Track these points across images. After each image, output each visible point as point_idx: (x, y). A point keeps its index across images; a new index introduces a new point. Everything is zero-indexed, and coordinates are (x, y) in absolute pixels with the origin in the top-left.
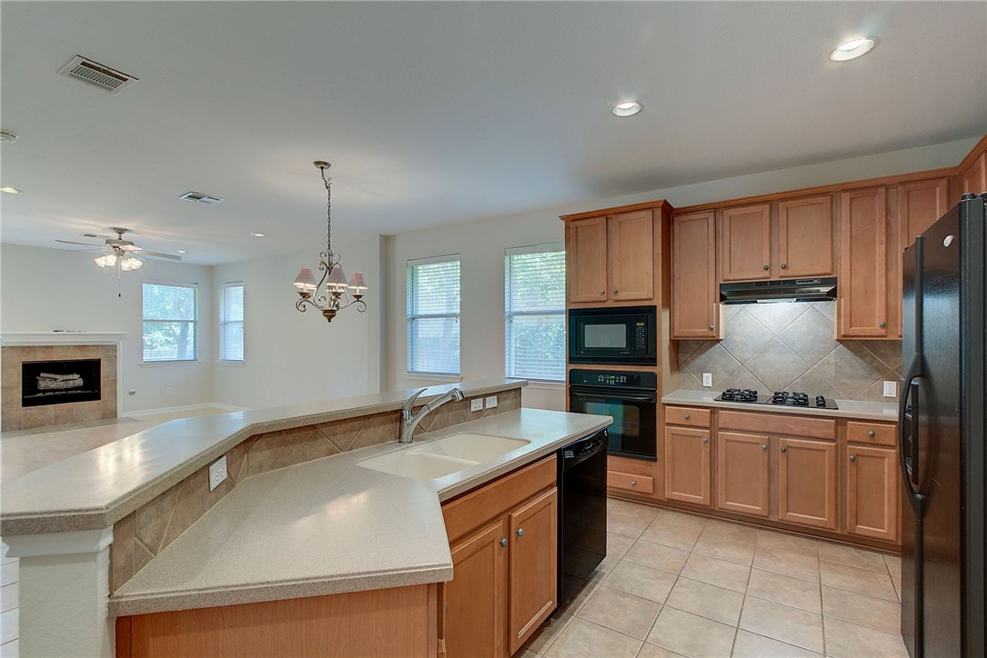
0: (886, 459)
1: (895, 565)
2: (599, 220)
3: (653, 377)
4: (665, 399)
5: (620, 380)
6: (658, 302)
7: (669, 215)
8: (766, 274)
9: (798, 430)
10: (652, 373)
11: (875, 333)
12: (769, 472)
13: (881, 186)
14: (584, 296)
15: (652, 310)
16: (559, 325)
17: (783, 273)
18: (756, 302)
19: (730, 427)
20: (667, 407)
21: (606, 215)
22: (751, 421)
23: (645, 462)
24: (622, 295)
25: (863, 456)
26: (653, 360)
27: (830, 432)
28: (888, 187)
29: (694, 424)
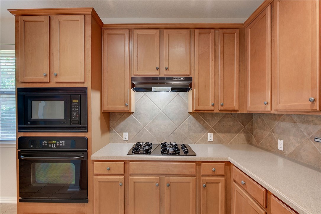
0: (220, 183)
2: (43, 17)
3: (85, 141)
4: (93, 157)
5: (59, 143)
6: (88, 84)
8: (157, 72)
9: (175, 171)
10: (85, 138)
11: (209, 109)
12: (160, 199)
13: (212, 28)
14: (30, 78)
15: (84, 90)
17: (166, 72)
18: (150, 90)
19: (136, 173)
20: (95, 162)
22: (149, 168)
24: (61, 79)
25: (210, 183)
26: (85, 129)
27: (193, 171)
28: (215, 30)
29: (113, 172)
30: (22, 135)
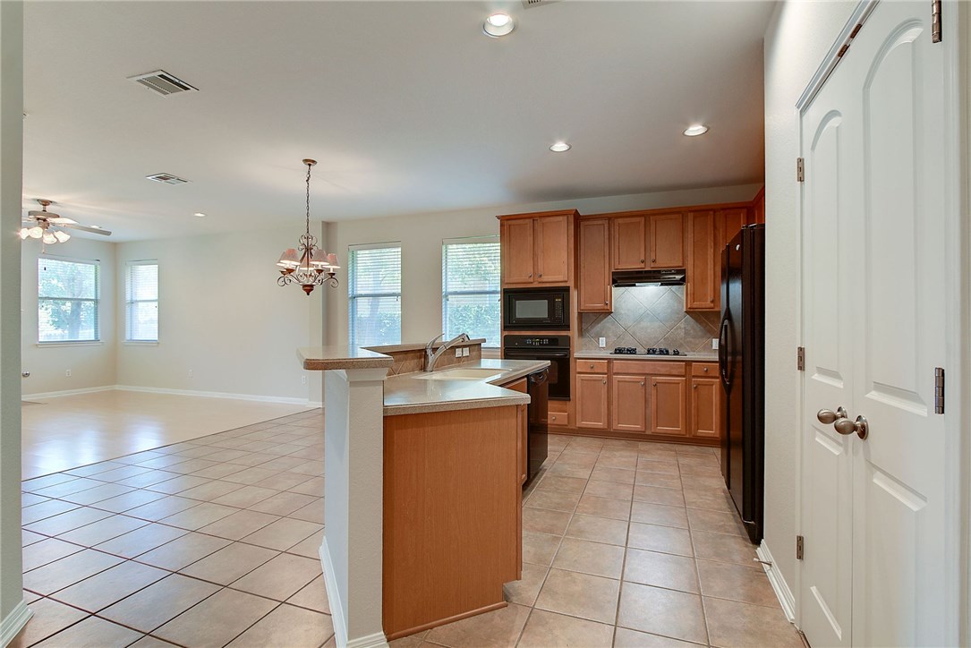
1: (718, 452)
2: (527, 221)
3: (568, 339)
4: (576, 355)
5: (543, 342)
6: (571, 284)
7: (578, 219)
8: (643, 265)
9: (663, 371)
10: (567, 336)
11: (708, 306)
12: (646, 401)
13: (711, 210)
14: (515, 279)
15: (567, 289)
16: (496, 302)
17: (653, 265)
18: (634, 285)
19: (620, 371)
20: (578, 360)
21: (533, 217)
22: (634, 367)
23: (561, 402)
24: (545, 278)
25: (701, 385)
26: (567, 327)
27: (682, 371)
28: (715, 211)
29: (596, 371)
30: (506, 333)
